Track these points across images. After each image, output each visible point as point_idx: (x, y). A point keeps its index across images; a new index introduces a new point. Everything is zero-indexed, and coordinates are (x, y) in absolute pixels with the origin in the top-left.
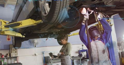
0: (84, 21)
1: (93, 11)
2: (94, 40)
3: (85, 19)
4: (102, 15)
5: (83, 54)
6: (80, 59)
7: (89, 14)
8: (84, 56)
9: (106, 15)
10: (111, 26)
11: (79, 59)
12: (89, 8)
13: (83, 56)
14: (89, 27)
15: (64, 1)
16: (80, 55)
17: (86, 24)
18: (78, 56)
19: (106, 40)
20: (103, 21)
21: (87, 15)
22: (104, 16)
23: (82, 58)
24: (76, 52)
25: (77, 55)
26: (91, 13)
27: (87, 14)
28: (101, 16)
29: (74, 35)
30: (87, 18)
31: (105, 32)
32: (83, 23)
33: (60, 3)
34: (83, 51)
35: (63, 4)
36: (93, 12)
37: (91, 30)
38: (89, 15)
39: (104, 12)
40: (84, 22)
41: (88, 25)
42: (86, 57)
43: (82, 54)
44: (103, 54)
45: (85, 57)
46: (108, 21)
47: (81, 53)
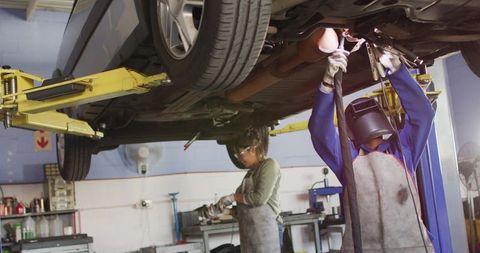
0: (330, 77)
1: (363, 40)
2: (366, 152)
3: (331, 70)
4: (398, 55)
5: (325, 205)
6: (316, 221)
7: (349, 53)
8: (331, 213)
9: (411, 54)
10: (435, 96)
11: (313, 224)
12: (347, 30)
13: (327, 211)
14: (347, 101)
15: (249, 2)
16: (316, 208)
17: (335, 92)
18: (308, 210)
19: (413, 152)
20: (399, 79)
21: (339, 56)
22: (405, 60)
23: (322, 219)
24: (302, 197)
25: (305, 206)
26: (356, 48)
27: (342, 51)
28: (391, 60)
29: (291, 129)
30: (340, 68)
31: (409, 121)
32: (326, 84)
33: (234, 11)
34: (327, 191)
35: (245, 14)
36: (364, 45)
37: (354, 114)
38: (348, 57)
39: (405, 46)
40: (328, 80)
41: (345, 93)
42: (337, 217)
43: (321, 204)
44: (398, 206)
45: (334, 215)
46: (422, 77)
47: (319, 200)
